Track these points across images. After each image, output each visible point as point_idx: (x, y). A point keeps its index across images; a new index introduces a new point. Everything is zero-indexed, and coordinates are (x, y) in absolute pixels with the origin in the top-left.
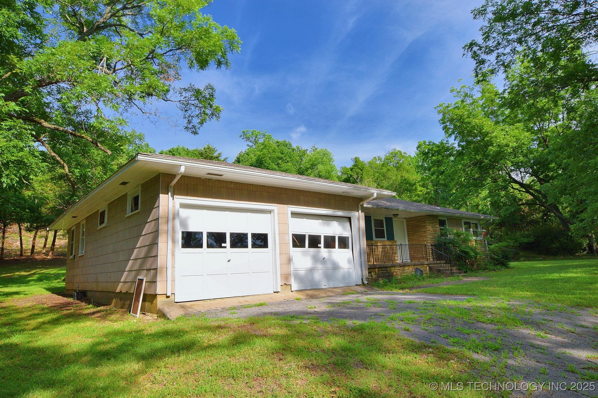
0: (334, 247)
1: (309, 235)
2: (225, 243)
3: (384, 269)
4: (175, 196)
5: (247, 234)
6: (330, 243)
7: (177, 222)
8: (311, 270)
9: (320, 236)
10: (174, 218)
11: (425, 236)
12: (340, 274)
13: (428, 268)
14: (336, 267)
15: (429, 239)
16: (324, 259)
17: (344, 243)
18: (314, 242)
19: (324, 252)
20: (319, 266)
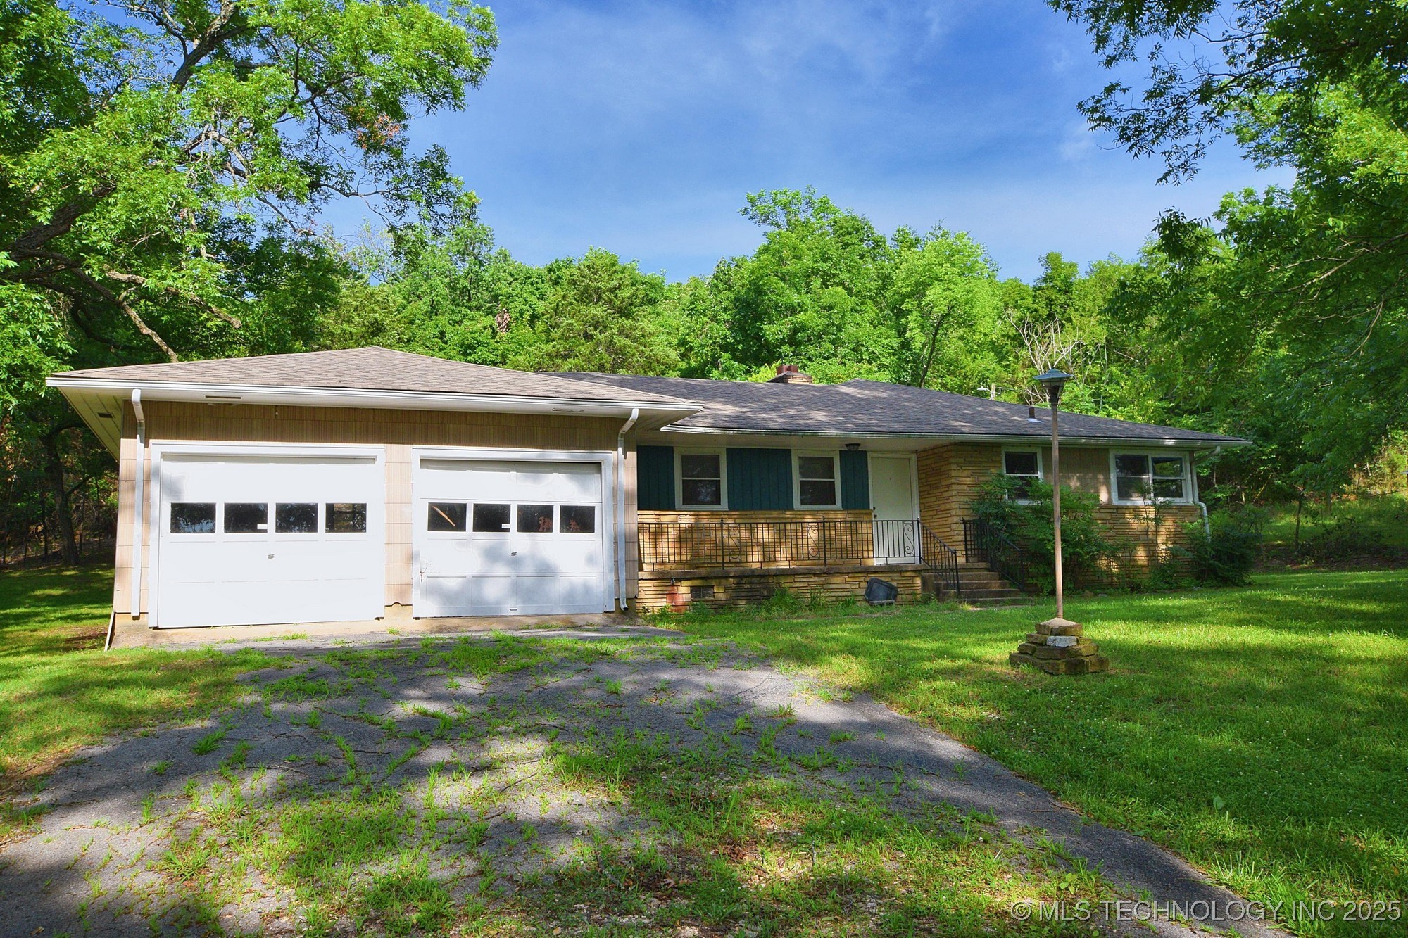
0: (550, 530)
1: (476, 506)
2: (265, 522)
3: (756, 580)
4: (151, 441)
5: (317, 505)
6: (535, 520)
7: (155, 489)
8: (479, 579)
9: (507, 508)
10: (147, 480)
11: (947, 498)
12: (558, 588)
13: (918, 580)
14: (546, 572)
15: (955, 505)
16: (514, 554)
17: (579, 520)
18: (491, 518)
19: (514, 539)
20: (501, 569)
